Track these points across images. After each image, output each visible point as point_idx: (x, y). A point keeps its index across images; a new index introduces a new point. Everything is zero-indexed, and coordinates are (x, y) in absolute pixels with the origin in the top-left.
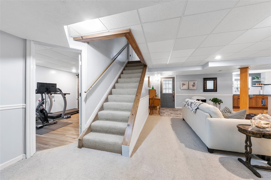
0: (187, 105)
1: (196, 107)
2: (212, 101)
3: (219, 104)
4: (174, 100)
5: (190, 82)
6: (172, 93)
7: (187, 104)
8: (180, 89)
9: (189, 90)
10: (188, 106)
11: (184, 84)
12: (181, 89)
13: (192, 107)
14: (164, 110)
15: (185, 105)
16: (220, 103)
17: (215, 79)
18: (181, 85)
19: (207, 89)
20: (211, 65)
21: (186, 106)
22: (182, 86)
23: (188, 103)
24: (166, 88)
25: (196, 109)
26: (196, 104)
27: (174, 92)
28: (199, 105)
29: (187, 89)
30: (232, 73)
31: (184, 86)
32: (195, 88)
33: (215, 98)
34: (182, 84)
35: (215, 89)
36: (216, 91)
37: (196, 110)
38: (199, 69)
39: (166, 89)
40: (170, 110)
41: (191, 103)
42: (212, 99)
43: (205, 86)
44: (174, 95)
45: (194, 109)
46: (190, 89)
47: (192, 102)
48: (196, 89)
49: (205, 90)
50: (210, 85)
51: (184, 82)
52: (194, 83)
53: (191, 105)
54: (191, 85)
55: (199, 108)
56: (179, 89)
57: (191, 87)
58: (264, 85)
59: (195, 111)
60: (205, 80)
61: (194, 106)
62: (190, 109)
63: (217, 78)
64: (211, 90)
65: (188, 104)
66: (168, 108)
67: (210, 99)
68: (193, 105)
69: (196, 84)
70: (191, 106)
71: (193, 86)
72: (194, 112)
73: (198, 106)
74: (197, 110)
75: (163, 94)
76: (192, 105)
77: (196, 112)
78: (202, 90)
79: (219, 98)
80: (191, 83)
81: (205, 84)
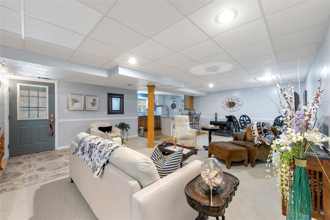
0: (80, 152)
1: (104, 161)
2: (118, 127)
3: (127, 130)
4: (53, 134)
5: (88, 97)
6: (48, 118)
7: (80, 148)
8: (68, 108)
9: (84, 111)
10: (84, 153)
11: (75, 101)
12: (70, 109)
13: (93, 156)
14: (20, 163)
15: (77, 150)
16: (127, 128)
17: (121, 97)
18: (70, 102)
19: (113, 110)
20: (122, 72)
21: (78, 154)
22: (73, 104)
23: (82, 145)
24: (29, 107)
25: (104, 165)
26: (103, 151)
27: (52, 116)
28: (109, 153)
29: (82, 109)
30: (137, 91)
31: (76, 104)
32: (95, 108)
33: (122, 122)
34: (72, 100)
35: (122, 109)
36: (123, 113)
37: (103, 169)
38: (104, 75)
39: (30, 109)
40: (40, 159)
41: (92, 146)
42: (118, 125)
43: (110, 106)
44: (54, 122)
45: (98, 164)
46: (87, 109)
47: (92, 142)
48: (97, 110)
49: (110, 112)
50: (116, 104)
51: (76, 97)
52: (94, 100)
53: (90, 153)
54: (89, 102)
55: (109, 161)
56: (66, 110)
57: (89, 106)
58: (156, 107)
59: (102, 171)
60: (111, 96)
61: (97, 157)
62: (89, 164)
63: (123, 95)
64: (117, 111)
65: (83, 149)
66: (35, 154)
67: (117, 125)
68: (95, 152)
69: (97, 101)
70: (90, 156)
71: (93, 104)
72: (98, 175)
73: (107, 155)
74: (106, 167)
75: (19, 121)
76: (93, 153)
77: (103, 173)
78: (106, 112)
79: (126, 123)
80: (90, 100)
81: (110, 103)
